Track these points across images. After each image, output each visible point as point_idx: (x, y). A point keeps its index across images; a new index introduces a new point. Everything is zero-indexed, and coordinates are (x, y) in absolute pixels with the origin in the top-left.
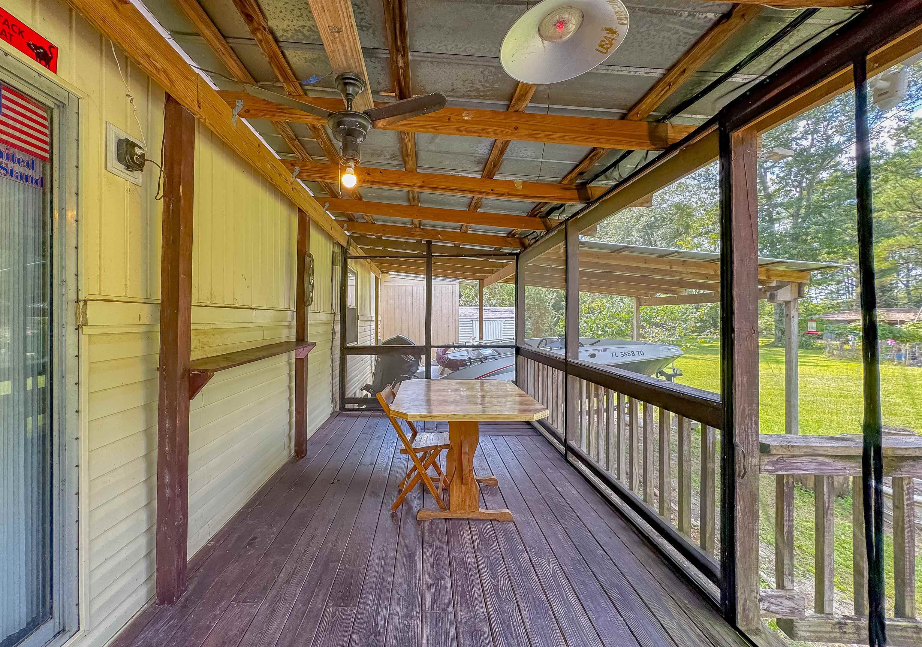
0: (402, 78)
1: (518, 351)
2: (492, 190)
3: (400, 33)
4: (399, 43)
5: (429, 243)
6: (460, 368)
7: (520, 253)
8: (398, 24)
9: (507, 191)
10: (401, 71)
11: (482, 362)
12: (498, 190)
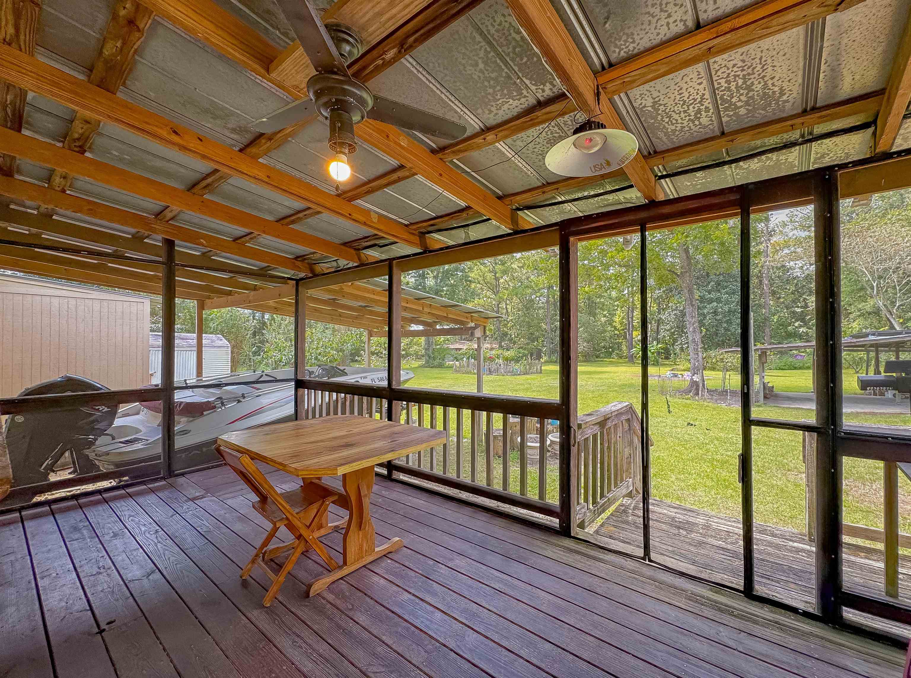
0: (371, 67)
1: (300, 384)
2: (350, 215)
3: (424, 34)
4: (412, 39)
5: (170, 244)
6: (205, 413)
7: (302, 279)
8: (431, 26)
9: (364, 219)
10: (380, 62)
11: (239, 401)
12: (355, 216)
